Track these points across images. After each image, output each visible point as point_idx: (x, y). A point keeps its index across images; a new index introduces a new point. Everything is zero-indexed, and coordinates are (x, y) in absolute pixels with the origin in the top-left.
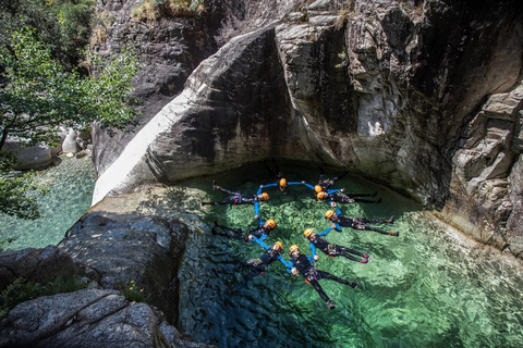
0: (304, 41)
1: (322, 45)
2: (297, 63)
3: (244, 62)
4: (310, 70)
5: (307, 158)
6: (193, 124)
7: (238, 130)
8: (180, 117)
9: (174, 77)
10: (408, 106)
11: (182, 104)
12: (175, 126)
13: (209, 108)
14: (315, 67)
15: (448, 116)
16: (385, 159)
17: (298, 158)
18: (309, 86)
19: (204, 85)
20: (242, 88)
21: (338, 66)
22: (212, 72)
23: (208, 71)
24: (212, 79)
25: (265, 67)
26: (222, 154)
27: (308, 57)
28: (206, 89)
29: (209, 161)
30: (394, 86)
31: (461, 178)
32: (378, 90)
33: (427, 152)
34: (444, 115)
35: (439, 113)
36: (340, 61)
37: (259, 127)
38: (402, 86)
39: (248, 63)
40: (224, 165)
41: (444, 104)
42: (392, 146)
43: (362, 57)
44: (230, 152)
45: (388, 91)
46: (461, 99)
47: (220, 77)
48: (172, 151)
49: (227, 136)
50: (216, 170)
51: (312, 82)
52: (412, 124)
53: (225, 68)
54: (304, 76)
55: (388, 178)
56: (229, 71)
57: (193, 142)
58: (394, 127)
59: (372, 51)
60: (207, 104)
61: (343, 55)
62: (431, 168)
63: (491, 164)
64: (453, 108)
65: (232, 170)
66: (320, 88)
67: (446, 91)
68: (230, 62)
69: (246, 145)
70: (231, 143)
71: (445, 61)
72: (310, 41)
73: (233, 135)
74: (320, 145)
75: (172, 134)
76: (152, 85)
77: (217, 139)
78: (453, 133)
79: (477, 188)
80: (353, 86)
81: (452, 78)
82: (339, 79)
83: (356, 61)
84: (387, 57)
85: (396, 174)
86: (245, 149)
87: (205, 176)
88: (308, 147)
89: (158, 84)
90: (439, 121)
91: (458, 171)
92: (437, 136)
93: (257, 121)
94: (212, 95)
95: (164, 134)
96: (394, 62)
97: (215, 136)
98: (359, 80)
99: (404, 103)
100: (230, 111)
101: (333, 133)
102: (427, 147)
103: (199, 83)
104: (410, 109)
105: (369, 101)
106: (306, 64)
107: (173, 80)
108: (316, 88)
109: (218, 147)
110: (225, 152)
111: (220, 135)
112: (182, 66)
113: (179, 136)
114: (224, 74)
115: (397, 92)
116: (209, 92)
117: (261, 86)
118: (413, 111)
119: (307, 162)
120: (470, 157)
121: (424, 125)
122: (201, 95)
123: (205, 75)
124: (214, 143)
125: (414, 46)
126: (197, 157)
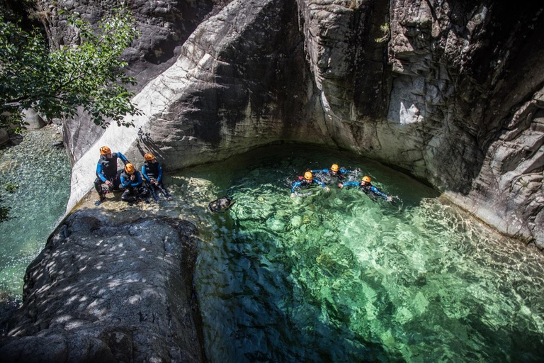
0: (343, 8)
1: (363, 15)
2: (333, 36)
3: (257, 29)
4: (346, 45)
5: (321, 141)
6: (196, 104)
7: (248, 111)
8: (179, 96)
9: (162, 41)
10: (454, 92)
11: (179, 78)
12: (173, 106)
13: (215, 85)
14: (352, 42)
15: (495, 105)
16: (413, 147)
17: (311, 141)
18: (343, 64)
19: (207, 56)
20: (255, 60)
21: (379, 40)
22: (217, 40)
23: (212, 37)
24: (218, 49)
25: (282, 36)
26: (229, 139)
27: (345, 28)
28: (210, 61)
29: (213, 147)
30: (443, 69)
31: (495, 172)
32: (421, 72)
33: (463, 143)
34: (492, 104)
35: (486, 102)
36: (381, 34)
37: (272, 107)
38: (453, 70)
39: (263, 30)
40: (229, 150)
41: (494, 92)
42: (425, 134)
43: (412, 33)
44: (238, 136)
45: (434, 74)
46: (514, 86)
47: (229, 48)
48: (170, 136)
49: (236, 117)
50: (221, 156)
51: (346, 60)
52: (454, 114)
53: (234, 36)
54: (339, 53)
55: (410, 166)
56: (240, 40)
57: (196, 125)
58: (432, 115)
59: (427, 26)
60: (213, 79)
61: (385, 28)
62: (463, 160)
63: (531, 158)
64: (503, 97)
65: (238, 155)
66: (354, 67)
67: (500, 77)
68: (242, 28)
69: (255, 128)
70: (240, 126)
71: (510, 42)
72: (349, 9)
73: (241, 117)
74: (338, 129)
75: (170, 116)
76: (134, 50)
77: (224, 122)
78: (495, 124)
79: (511, 182)
80: (391, 66)
81: (511, 64)
82: (377, 56)
83: (402, 37)
84: (444, 34)
85: (421, 163)
86: (254, 132)
87: (209, 163)
88: (324, 131)
89: (142, 49)
90: (484, 110)
91: (494, 163)
92: (477, 127)
93: (270, 100)
94: (220, 70)
95: (159, 115)
96: (451, 40)
97: (221, 118)
98: (400, 59)
99: (451, 90)
100: (240, 88)
101: (360, 118)
102: (465, 138)
103: (200, 53)
104: (457, 95)
105: (406, 85)
106: (342, 38)
107: (160, 44)
108: (350, 67)
109: (225, 130)
110: (233, 137)
111: (228, 116)
112: (170, 27)
113: (179, 119)
114: (233, 43)
115: (444, 76)
116: (215, 65)
117: (276, 59)
118: (459, 98)
119: (320, 146)
120: (511, 150)
121: (467, 114)
122: (204, 68)
123: (209, 44)
124: (219, 127)
125: (479, 22)
126: (200, 143)
